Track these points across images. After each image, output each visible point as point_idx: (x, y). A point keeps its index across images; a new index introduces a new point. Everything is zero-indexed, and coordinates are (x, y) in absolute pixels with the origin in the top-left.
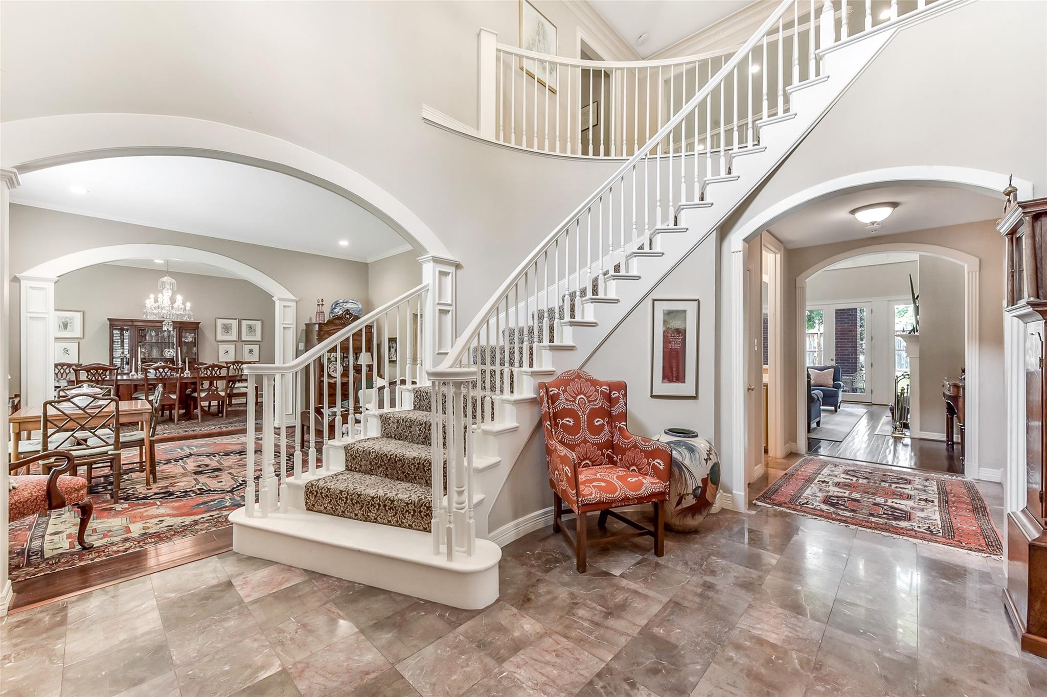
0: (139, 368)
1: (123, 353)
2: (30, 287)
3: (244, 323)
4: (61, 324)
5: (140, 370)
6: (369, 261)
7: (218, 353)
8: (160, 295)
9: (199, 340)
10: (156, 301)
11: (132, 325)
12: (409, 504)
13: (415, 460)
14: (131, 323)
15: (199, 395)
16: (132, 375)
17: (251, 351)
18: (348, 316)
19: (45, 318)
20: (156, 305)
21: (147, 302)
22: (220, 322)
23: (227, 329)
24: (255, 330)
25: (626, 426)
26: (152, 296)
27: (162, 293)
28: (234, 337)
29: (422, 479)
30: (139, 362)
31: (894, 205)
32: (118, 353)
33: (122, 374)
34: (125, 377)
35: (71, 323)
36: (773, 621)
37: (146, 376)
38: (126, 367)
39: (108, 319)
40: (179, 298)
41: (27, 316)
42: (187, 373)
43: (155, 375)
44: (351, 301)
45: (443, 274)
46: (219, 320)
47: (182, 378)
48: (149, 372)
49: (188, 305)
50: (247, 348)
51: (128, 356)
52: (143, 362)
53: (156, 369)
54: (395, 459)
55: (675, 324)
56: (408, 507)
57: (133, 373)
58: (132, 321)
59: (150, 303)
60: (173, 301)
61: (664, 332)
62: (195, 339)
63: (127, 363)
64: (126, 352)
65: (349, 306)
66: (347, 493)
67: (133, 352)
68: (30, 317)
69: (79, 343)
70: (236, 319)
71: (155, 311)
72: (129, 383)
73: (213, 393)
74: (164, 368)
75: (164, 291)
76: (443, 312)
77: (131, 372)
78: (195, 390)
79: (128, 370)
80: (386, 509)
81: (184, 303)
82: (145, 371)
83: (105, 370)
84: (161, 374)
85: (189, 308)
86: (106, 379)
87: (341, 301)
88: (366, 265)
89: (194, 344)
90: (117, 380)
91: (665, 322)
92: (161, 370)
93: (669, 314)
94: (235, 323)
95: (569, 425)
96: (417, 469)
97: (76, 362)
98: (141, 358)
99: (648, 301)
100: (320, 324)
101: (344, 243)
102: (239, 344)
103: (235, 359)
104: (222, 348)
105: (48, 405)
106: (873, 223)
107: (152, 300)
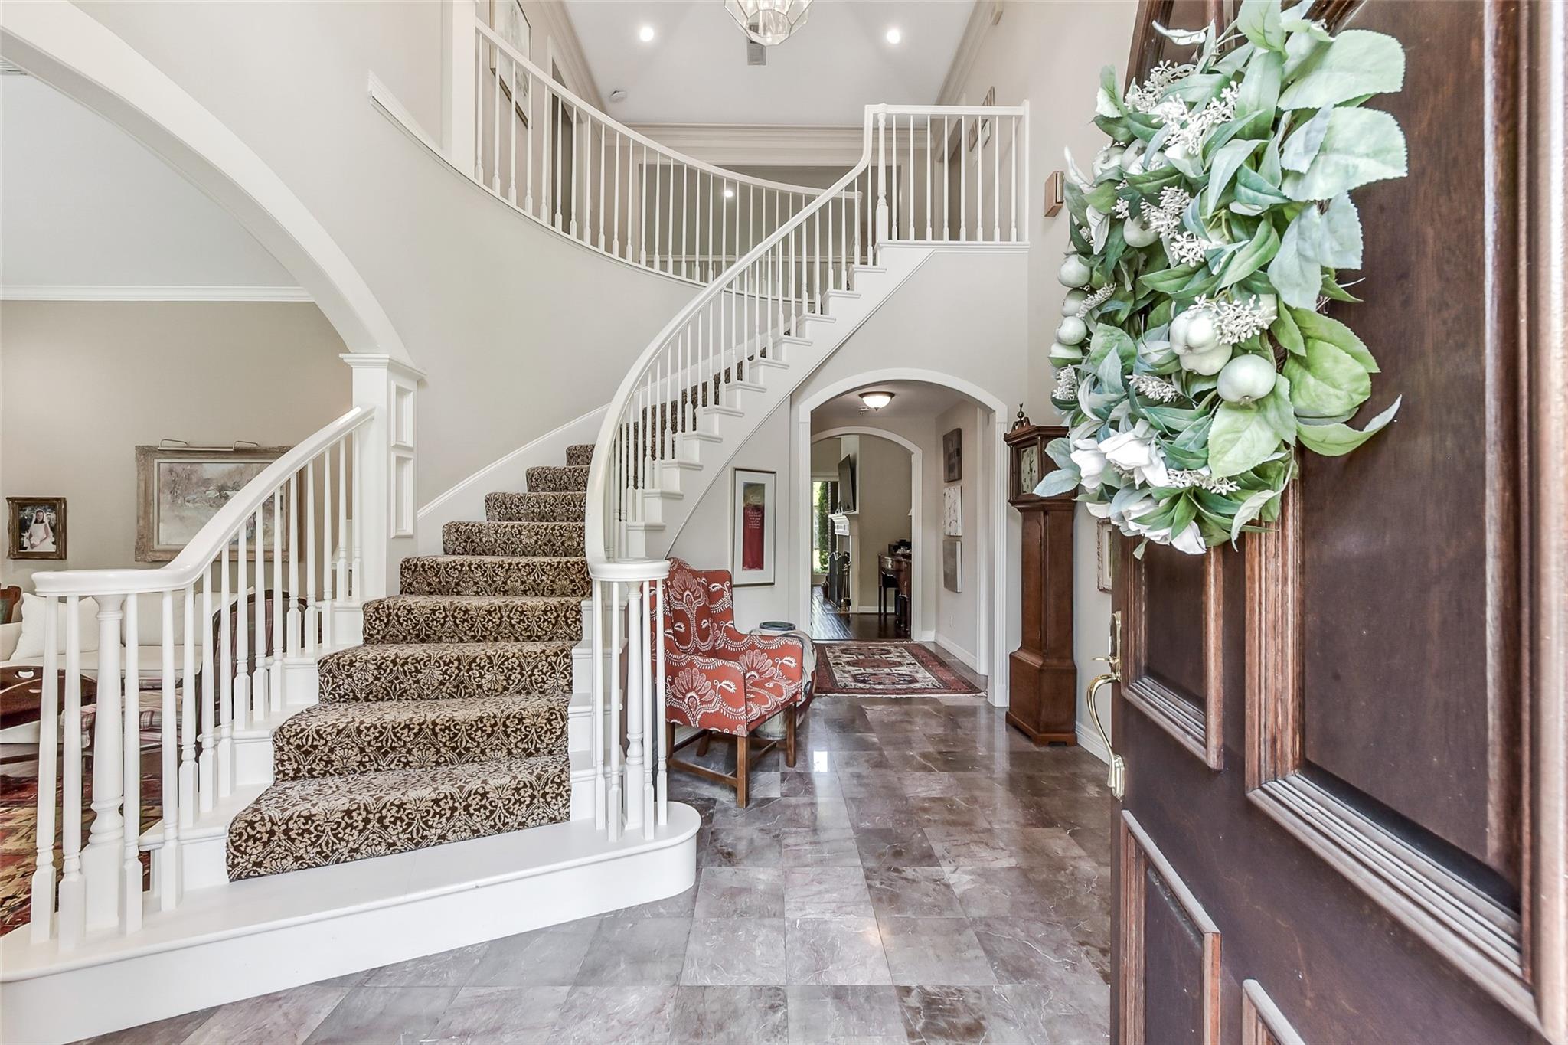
12: (520, 789)
13: (485, 721)
25: (733, 624)
29: (500, 749)
31: (892, 395)
36: (923, 783)
45: (401, 392)
54: (433, 730)
55: (754, 500)
56: (520, 795)
61: (744, 508)
66: (366, 809)
76: (400, 461)
80: (468, 813)
91: (745, 497)
93: (750, 488)
95: (680, 632)
96: (489, 736)
99: (729, 471)
106: (876, 409)
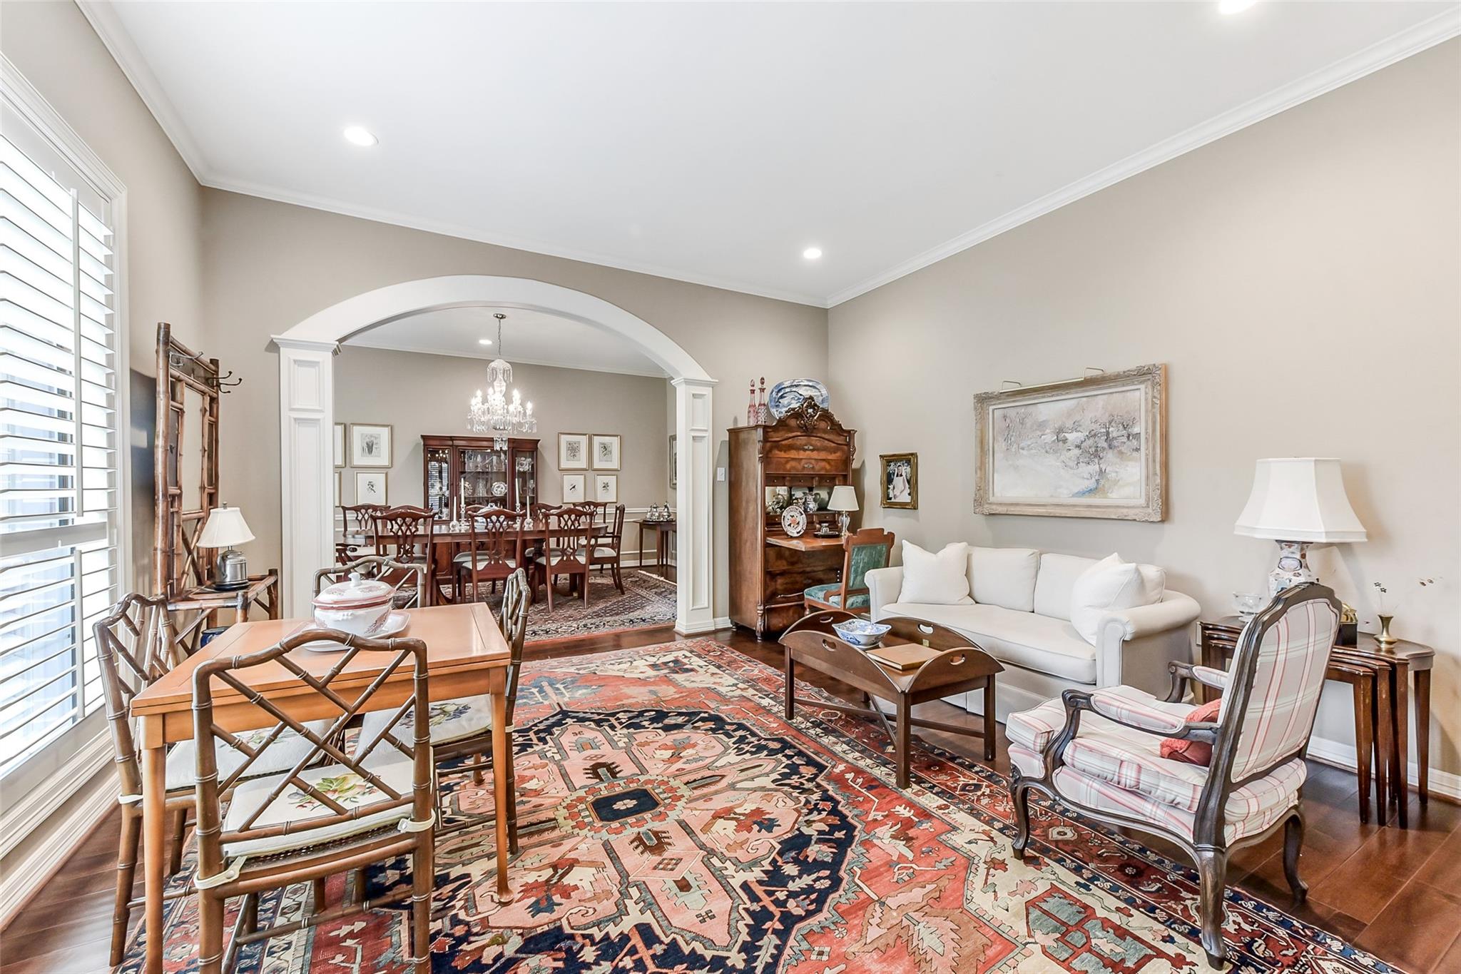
0: (463, 512)
1: (441, 489)
2: (295, 361)
3: (597, 440)
4: (365, 445)
5: (463, 516)
6: (829, 304)
7: (562, 488)
8: (490, 391)
9: (539, 469)
10: (485, 401)
11: (452, 446)
14: (450, 443)
15: (548, 561)
16: (453, 526)
17: (606, 486)
18: (810, 411)
19: (319, 420)
20: (486, 406)
21: (473, 401)
22: (564, 439)
23: (573, 450)
24: (611, 452)
26: (479, 393)
27: (493, 388)
28: (583, 464)
30: (463, 505)
32: (434, 491)
33: (441, 522)
34: (444, 530)
35: (377, 444)
37: (473, 528)
38: (445, 511)
39: (422, 436)
40: (516, 395)
41: (290, 417)
42: (529, 524)
43: (486, 528)
44: (807, 383)
46: (562, 436)
47: (523, 532)
48: (477, 521)
49: (529, 406)
50: (601, 480)
51: (447, 493)
52: (467, 504)
53: (487, 516)
57: (455, 522)
58: (452, 438)
59: (476, 403)
60: (508, 399)
62: (533, 466)
63: (446, 505)
64: (445, 488)
65: (806, 392)
67: (454, 487)
68: (295, 419)
69: (387, 474)
70: (585, 435)
71: (483, 419)
72: (448, 540)
73: (569, 558)
74: (498, 514)
75: (495, 383)
77: (451, 520)
78: (540, 553)
79: (447, 515)
81: (522, 404)
82: (471, 518)
83: (415, 518)
84: (494, 526)
85: (531, 413)
86: (418, 533)
87: (787, 384)
88: (824, 312)
89: (533, 474)
90: (433, 536)
92: (494, 518)
94: (583, 440)
97: (383, 503)
98: (465, 498)
100: (765, 428)
101: (812, 254)
102: (590, 474)
103: (585, 499)
104: (568, 480)
105: (213, 676)
107: (479, 399)
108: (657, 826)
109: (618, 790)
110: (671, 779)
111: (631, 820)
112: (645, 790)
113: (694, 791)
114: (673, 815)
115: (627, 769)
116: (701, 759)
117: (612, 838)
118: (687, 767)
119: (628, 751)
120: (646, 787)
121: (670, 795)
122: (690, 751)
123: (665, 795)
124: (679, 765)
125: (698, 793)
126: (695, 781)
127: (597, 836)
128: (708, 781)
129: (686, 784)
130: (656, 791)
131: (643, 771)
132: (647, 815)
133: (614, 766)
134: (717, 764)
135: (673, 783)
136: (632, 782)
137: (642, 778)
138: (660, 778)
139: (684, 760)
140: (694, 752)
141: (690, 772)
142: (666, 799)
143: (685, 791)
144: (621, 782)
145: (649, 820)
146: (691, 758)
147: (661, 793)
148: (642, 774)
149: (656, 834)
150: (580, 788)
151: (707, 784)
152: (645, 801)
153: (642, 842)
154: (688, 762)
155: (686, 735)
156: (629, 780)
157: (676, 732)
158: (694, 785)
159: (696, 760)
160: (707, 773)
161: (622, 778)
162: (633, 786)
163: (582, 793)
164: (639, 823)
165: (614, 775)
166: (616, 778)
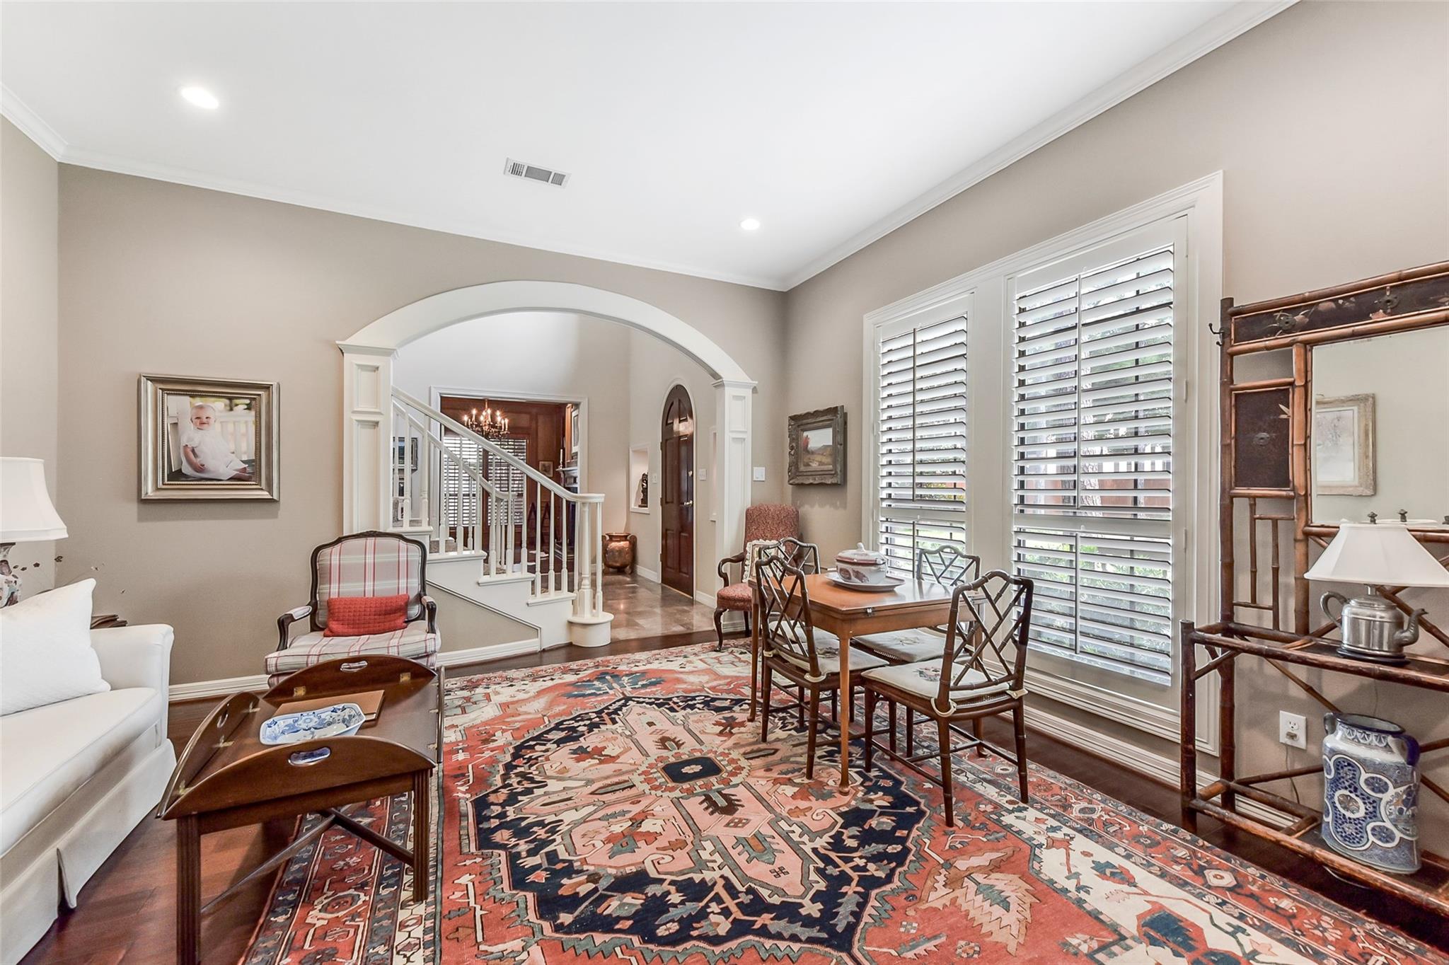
108: (665, 753)
109: (700, 782)
110: (647, 792)
111: (685, 757)
112: (674, 781)
113: (627, 779)
114: (652, 760)
115: (695, 806)
116: (605, 818)
117: (698, 746)
118: (627, 807)
119: (696, 831)
120: (674, 784)
121: (651, 776)
122: (617, 829)
123: (655, 775)
124: (636, 809)
125: (625, 777)
126: (623, 789)
127: (710, 748)
128: (610, 789)
129: (634, 786)
130: (664, 780)
131: (677, 803)
132: (672, 760)
133: (711, 809)
134: (592, 808)
135: (646, 787)
136: (688, 789)
137: (677, 793)
138: (659, 793)
139: (629, 816)
140: (612, 828)
141: (625, 800)
142: (655, 773)
143: (636, 779)
144: (699, 790)
145: (670, 756)
146: (619, 818)
147: (659, 778)
148: (678, 799)
149: (666, 748)
150: (738, 784)
151: (613, 785)
152: (675, 772)
153: (677, 743)
154: (624, 813)
155: (613, 862)
156: (691, 793)
157: (628, 870)
158: (626, 785)
159: (614, 815)
160: (607, 798)
161: (698, 794)
162: (686, 786)
163: (735, 780)
164: (677, 755)
165: (708, 798)
166: (705, 795)
